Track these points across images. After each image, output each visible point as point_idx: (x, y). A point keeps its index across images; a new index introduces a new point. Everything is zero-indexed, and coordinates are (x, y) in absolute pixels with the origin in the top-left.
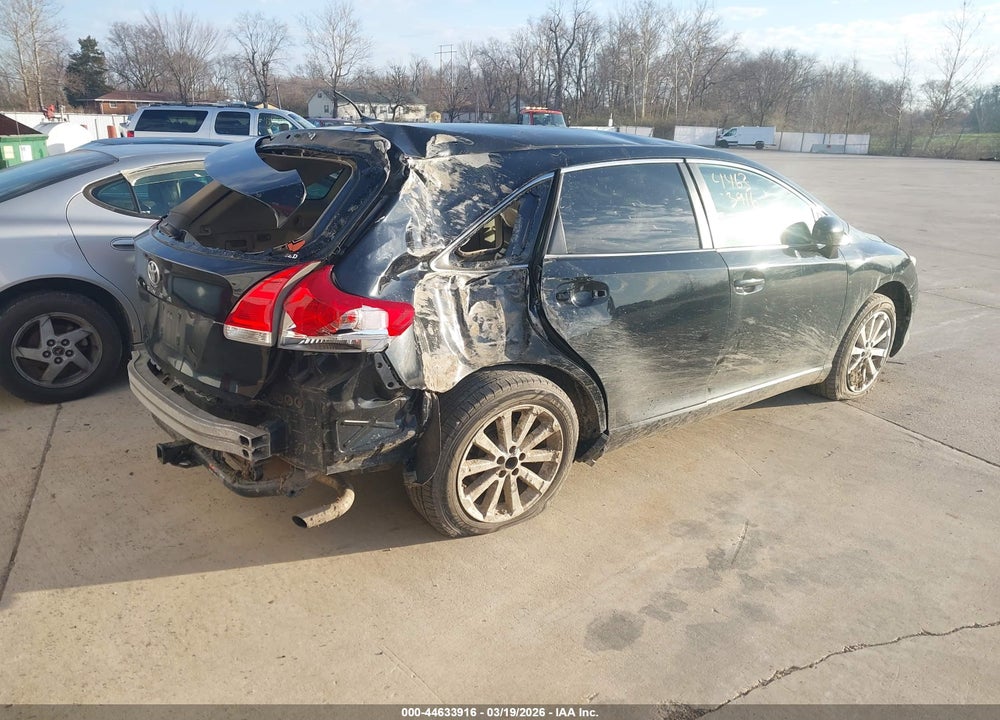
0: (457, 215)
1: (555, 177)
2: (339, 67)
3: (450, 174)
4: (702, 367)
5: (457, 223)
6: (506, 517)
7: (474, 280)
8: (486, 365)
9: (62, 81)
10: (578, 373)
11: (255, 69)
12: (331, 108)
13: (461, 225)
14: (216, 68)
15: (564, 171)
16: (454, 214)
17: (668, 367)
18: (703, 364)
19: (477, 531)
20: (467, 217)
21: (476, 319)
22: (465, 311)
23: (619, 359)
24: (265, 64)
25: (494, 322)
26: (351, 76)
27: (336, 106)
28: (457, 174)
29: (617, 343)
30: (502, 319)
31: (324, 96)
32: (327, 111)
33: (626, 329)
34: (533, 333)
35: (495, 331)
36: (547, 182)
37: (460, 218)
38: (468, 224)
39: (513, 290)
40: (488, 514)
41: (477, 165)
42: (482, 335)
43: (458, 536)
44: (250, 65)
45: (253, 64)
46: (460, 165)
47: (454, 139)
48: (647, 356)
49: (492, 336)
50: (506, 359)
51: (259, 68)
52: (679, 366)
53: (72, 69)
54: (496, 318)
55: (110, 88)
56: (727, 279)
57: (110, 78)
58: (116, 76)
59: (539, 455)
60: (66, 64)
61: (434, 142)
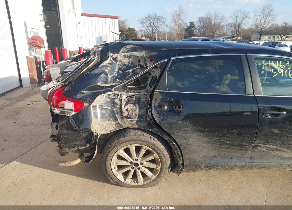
0: (129, 73)
1: (168, 61)
2: (264, 24)
3: (129, 59)
4: (242, 147)
5: (128, 76)
6: (135, 184)
7: (129, 96)
8: (127, 127)
9: (184, 33)
10: (166, 137)
11: (236, 26)
12: (259, 38)
13: (129, 76)
14: (225, 27)
15: (173, 58)
16: (127, 73)
17: (219, 143)
18: (243, 146)
19: (121, 185)
20: (132, 74)
21: (127, 110)
22: (123, 107)
23: (187, 136)
24: (239, 25)
25: (134, 112)
26: (268, 27)
27: (260, 37)
28: (132, 59)
29: (186, 128)
30: (137, 112)
31: (257, 33)
32: (257, 38)
33: (191, 124)
34: (148, 119)
35: (134, 115)
36: (165, 62)
37: (129, 74)
38: (132, 76)
39: (144, 102)
40: (126, 180)
41: (139, 56)
42: (128, 116)
43: (115, 185)
44: (234, 25)
45: (236, 25)
46: (133, 56)
47: (134, 47)
48: (204, 137)
49: (132, 117)
50: (136, 126)
51: (237, 26)
52: (226, 144)
53: (187, 30)
54: (135, 111)
55: (195, 34)
56: (257, 110)
57: (196, 31)
58: (197, 31)
59: (149, 165)
60: (186, 28)
61: (125, 48)
